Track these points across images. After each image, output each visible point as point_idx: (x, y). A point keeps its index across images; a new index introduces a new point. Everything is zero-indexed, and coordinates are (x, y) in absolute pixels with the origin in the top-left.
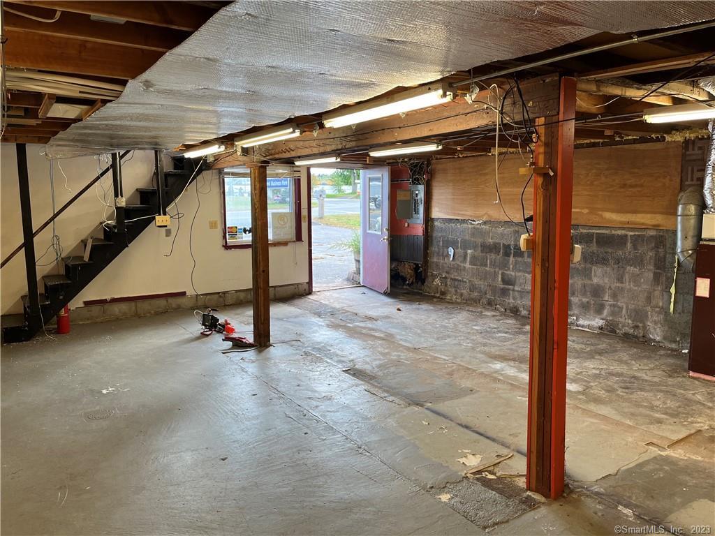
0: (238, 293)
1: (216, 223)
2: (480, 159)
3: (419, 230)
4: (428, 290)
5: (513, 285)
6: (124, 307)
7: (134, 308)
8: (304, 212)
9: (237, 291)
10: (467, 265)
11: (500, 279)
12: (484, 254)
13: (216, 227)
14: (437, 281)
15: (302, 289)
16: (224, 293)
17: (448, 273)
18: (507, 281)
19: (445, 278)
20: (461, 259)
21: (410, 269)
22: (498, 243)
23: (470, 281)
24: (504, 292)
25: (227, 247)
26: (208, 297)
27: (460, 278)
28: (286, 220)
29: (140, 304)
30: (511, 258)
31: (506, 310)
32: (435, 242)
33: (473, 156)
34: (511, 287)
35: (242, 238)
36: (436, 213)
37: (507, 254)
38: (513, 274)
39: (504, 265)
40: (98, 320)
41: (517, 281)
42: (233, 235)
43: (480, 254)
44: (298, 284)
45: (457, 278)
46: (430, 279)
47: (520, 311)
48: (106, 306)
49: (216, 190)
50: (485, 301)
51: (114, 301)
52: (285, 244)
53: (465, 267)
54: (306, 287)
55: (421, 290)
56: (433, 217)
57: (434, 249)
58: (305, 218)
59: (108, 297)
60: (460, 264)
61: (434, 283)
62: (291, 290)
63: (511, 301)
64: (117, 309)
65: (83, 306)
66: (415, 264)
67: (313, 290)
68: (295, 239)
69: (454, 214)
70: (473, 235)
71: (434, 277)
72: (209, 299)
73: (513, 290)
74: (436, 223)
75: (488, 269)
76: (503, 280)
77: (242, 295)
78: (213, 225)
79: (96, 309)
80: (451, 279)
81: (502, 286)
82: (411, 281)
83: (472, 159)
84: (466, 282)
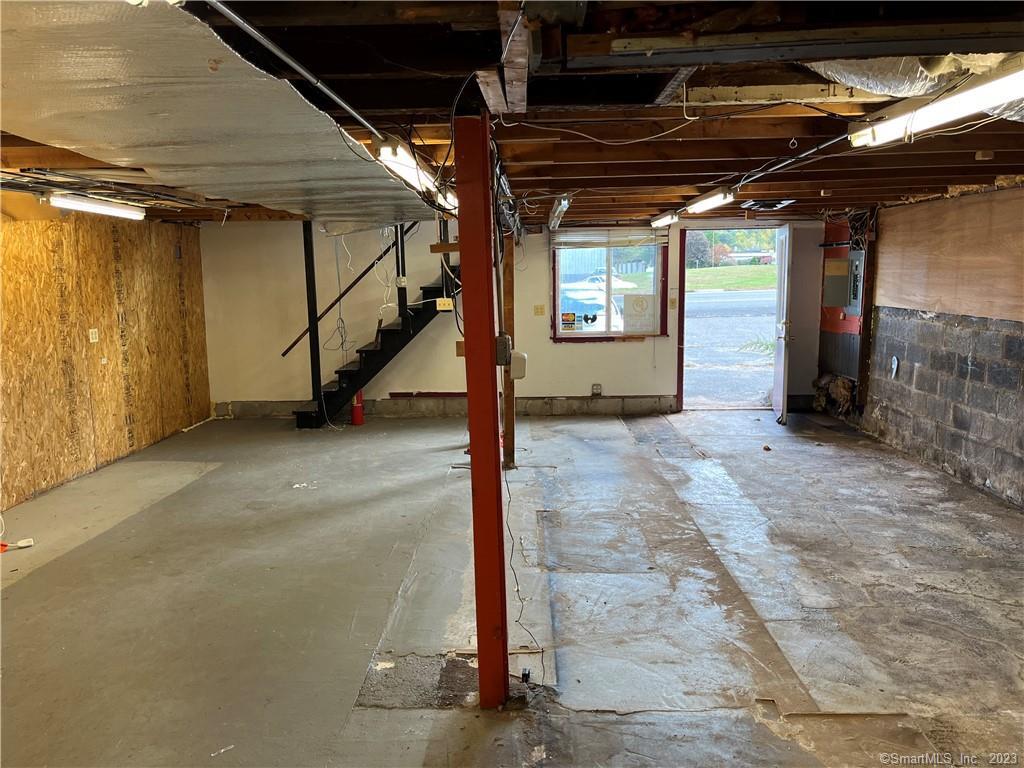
0: (570, 401)
1: (542, 308)
2: (937, 204)
3: (855, 327)
4: (866, 426)
5: (967, 428)
6: (431, 403)
7: (442, 407)
8: (673, 294)
9: (568, 398)
10: (913, 389)
11: (951, 417)
12: (934, 371)
13: (542, 313)
14: (877, 412)
15: (665, 404)
16: (552, 398)
17: (890, 399)
18: (961, 423)
19: (886, 407)
20: (906, 377)
21: (844, 388)
22: (952, 354)
23: (915, 416)
24: (956, 441)
25: (556, 339)
26: (530, 402)
27: (903, 411)
28: (645, 305)
29: (449, 402)
30: (968, 383)
31: (955, 471)
32: (878, 348)
33: (928, 200)
34: (964, 432)
35: (581, 328)
36: (881, 300)
37: (962, 374)
38: (968, 410)
39: (958, 393)
40: (404, 416)
41: (973, 423)
42: (569, 322)
43: (930, 371)
44: (660, 397)
45: (900, 409)
46: (868, 408)
47: (974, 478)
48: (413, 401)
49: (544, 265)
50: (929, 453)
51: (420, 395)
52: (641, 338)
53: (909, 391)
54: (673, 402)
55: (858, 424)
56: (877, 304)
57: (876, 358)
58: (673, 302)
59: (415, 391)
60: (904, 385)
61: (874, 415)
62: (647, 404)
63: (963, 457)
64: (425, 405)
65: (389, 397)
66: (851, 381)
67: (684, 408)
68: (659, 333)
69: (901, 300)
70: (923, 338)
71: (875, 403)
72: (531, 405)
73: (967, 439)
74: (881, 315)
75: (937, 396)
76: (955, 419)
77: (576, 405)
78: (539, 311)
79: (402, 402)
80: (893, 410)
81: (953, 429)
82: (845, 408)
83: (926, 206)
84: (909, 417)
